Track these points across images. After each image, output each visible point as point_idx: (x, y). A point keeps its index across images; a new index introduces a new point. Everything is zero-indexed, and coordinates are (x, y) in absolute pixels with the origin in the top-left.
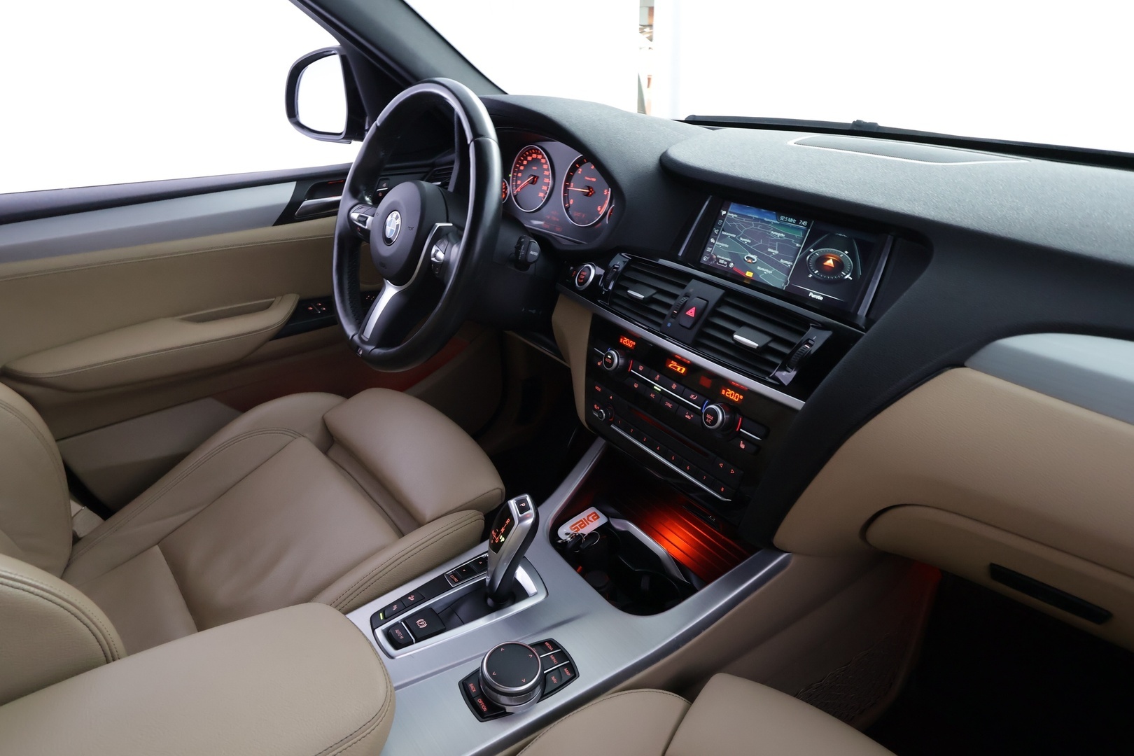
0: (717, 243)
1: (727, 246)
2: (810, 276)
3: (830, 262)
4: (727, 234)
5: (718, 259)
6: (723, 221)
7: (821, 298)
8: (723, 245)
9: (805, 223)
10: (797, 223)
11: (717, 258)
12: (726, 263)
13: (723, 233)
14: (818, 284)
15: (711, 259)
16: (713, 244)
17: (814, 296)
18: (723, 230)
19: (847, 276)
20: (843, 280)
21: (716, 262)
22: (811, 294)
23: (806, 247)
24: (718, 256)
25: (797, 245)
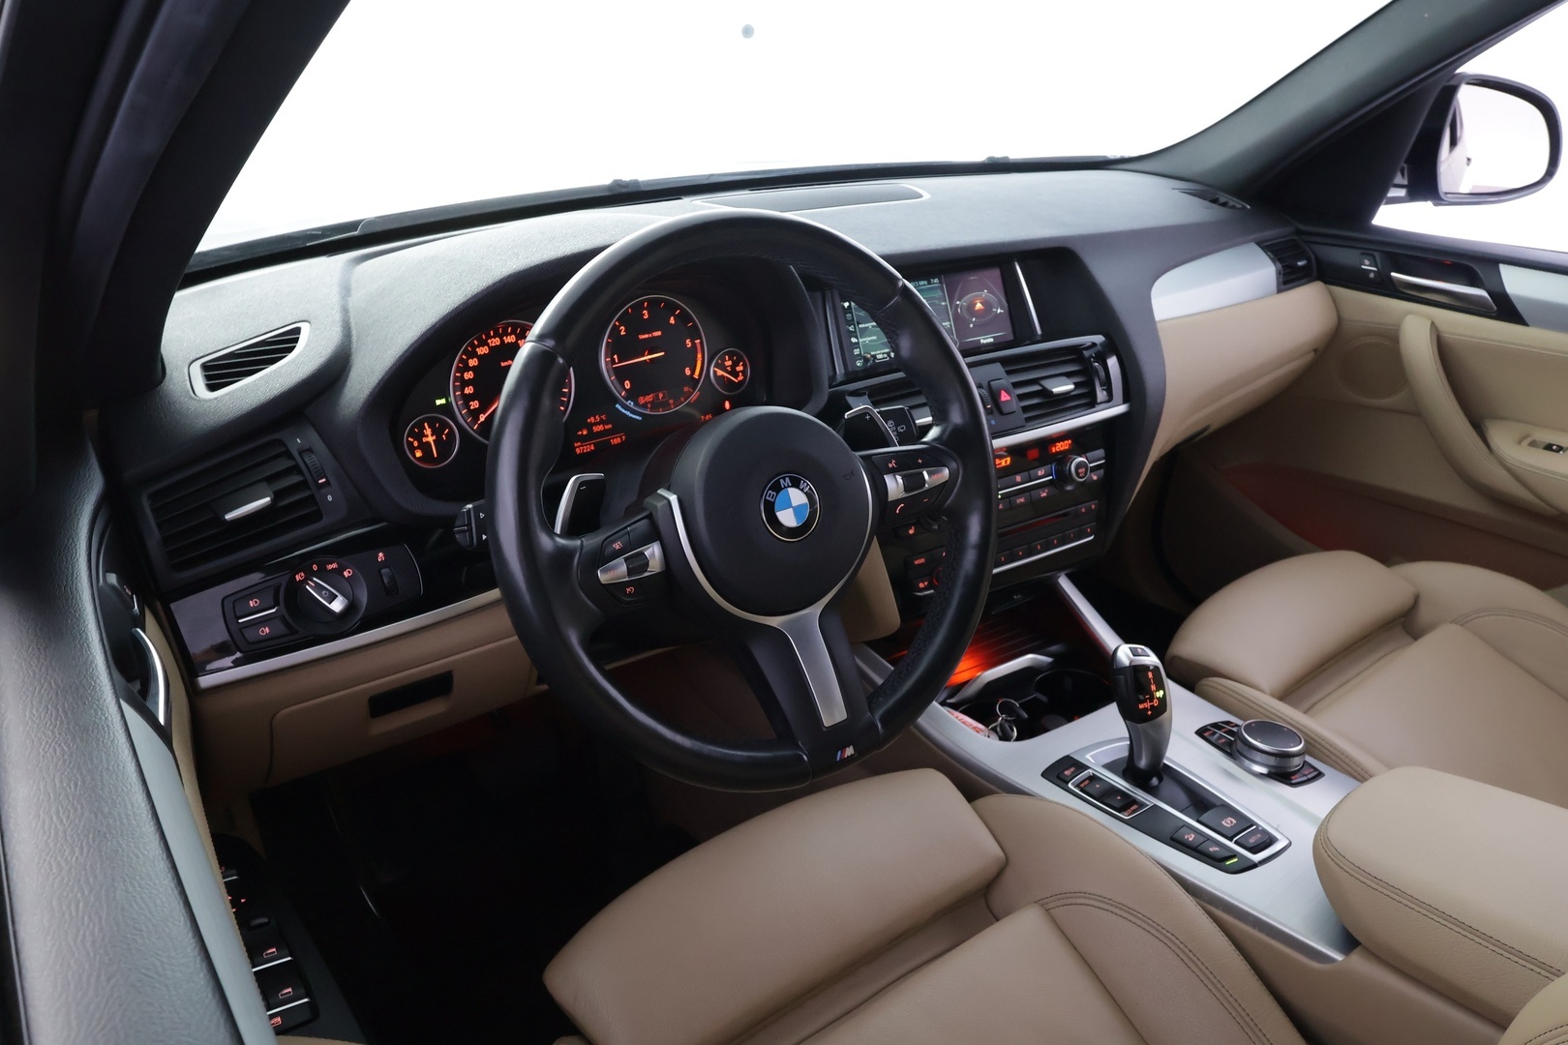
0: (860, 340)
1: (875, 338)
2: (971, 326)
3: (979, 306)
4: (867, 325)
5: (874, 357)
6: (852, 313)
7: (992, 340)
8: (869, 339)
9: (936, 280)
10: (929, 283)
11: (872, 356)
12: (885, 356)
13: (860, 326)
14: (983, 329)
15: (866, 360)
16: (858, 343)
17: (985, 341)
18: (859, 323)
19: (999, 311)
20: (998, 316)
21: (874, 361)
22: (982, 341)
23: (951, 303)
24: (873, 353)
25: (943, 303)
